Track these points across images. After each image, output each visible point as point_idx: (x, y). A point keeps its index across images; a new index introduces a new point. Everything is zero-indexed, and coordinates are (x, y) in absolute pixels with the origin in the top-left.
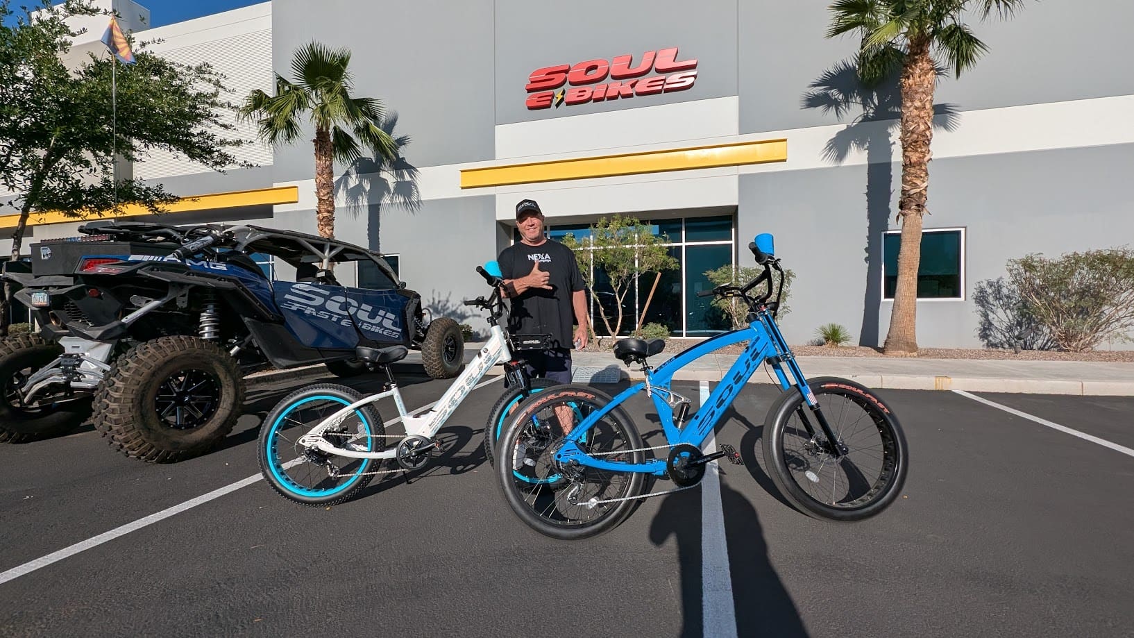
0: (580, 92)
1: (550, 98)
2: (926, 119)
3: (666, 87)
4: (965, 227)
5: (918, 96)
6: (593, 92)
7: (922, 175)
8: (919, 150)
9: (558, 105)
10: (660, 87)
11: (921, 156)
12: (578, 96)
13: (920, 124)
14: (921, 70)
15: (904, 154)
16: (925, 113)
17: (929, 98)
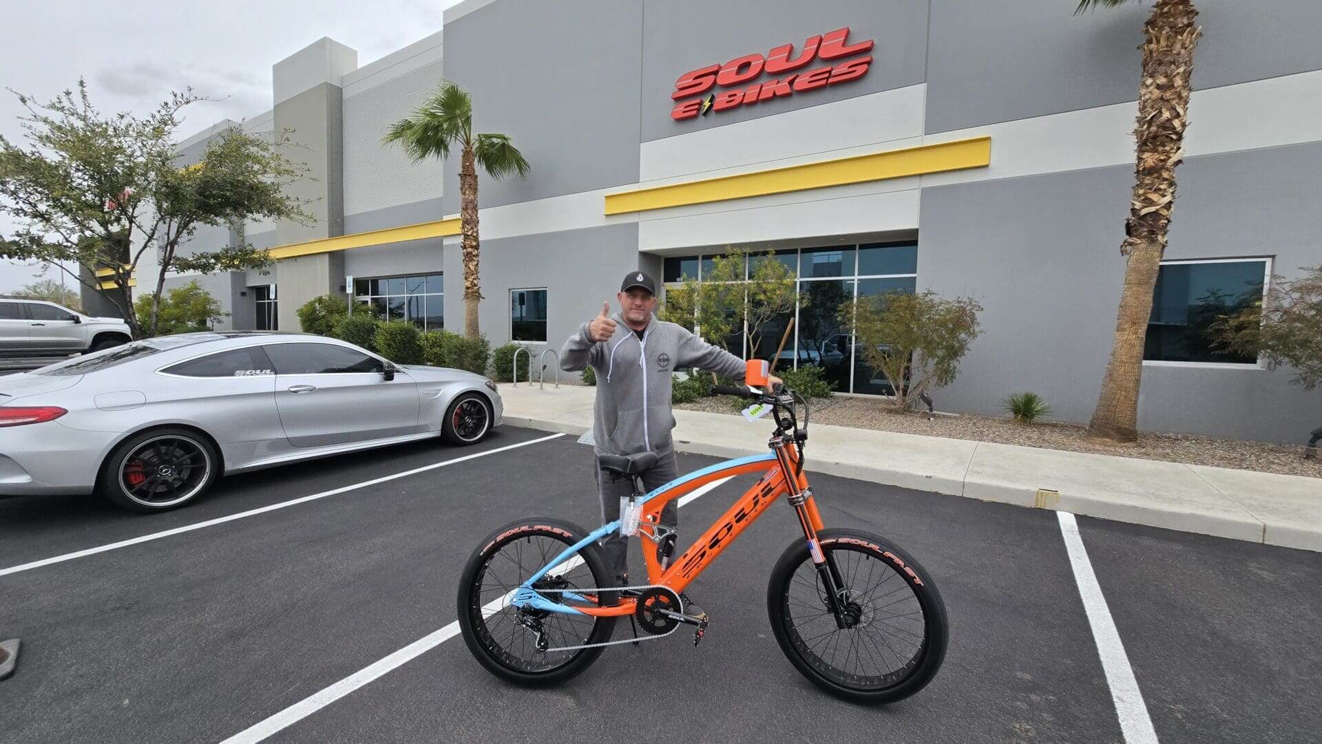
0: (730, 96)
1: (697, 107)
2: (1174, 102)
3: (831, 80)
4: (1273, 257)
5: (1162, 69)
6: (744, 96)
7: (1162, 187)
8: (1160, 149)
9: (705, 114)
10: (824, 82)
11: (1162, 158)
12: (728, 102)
13: (1163, 110)
14: (1171, 28)
15: (1138, 156)
16: (1173, 94)
17: (1181, 70)
